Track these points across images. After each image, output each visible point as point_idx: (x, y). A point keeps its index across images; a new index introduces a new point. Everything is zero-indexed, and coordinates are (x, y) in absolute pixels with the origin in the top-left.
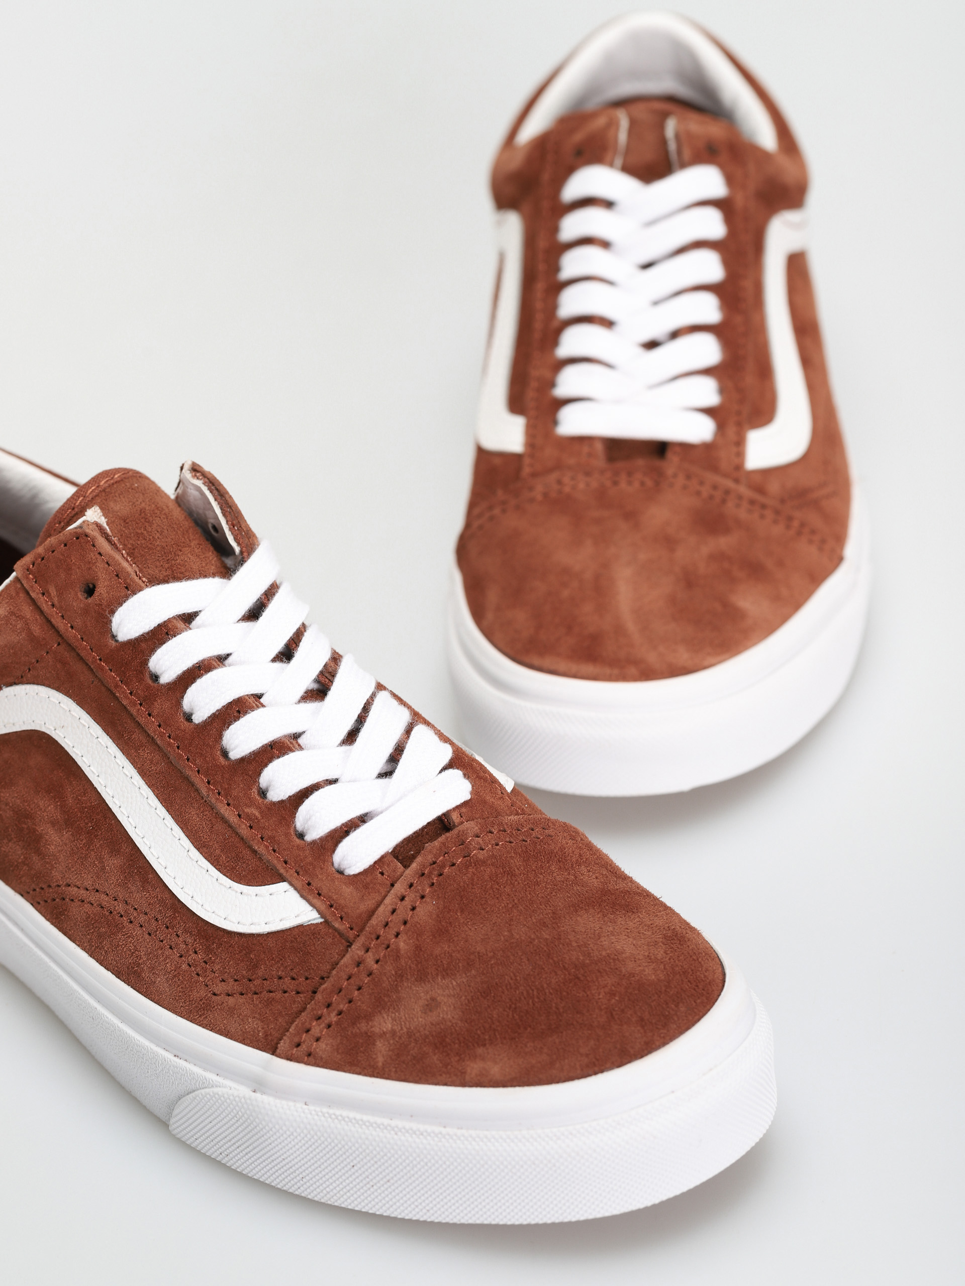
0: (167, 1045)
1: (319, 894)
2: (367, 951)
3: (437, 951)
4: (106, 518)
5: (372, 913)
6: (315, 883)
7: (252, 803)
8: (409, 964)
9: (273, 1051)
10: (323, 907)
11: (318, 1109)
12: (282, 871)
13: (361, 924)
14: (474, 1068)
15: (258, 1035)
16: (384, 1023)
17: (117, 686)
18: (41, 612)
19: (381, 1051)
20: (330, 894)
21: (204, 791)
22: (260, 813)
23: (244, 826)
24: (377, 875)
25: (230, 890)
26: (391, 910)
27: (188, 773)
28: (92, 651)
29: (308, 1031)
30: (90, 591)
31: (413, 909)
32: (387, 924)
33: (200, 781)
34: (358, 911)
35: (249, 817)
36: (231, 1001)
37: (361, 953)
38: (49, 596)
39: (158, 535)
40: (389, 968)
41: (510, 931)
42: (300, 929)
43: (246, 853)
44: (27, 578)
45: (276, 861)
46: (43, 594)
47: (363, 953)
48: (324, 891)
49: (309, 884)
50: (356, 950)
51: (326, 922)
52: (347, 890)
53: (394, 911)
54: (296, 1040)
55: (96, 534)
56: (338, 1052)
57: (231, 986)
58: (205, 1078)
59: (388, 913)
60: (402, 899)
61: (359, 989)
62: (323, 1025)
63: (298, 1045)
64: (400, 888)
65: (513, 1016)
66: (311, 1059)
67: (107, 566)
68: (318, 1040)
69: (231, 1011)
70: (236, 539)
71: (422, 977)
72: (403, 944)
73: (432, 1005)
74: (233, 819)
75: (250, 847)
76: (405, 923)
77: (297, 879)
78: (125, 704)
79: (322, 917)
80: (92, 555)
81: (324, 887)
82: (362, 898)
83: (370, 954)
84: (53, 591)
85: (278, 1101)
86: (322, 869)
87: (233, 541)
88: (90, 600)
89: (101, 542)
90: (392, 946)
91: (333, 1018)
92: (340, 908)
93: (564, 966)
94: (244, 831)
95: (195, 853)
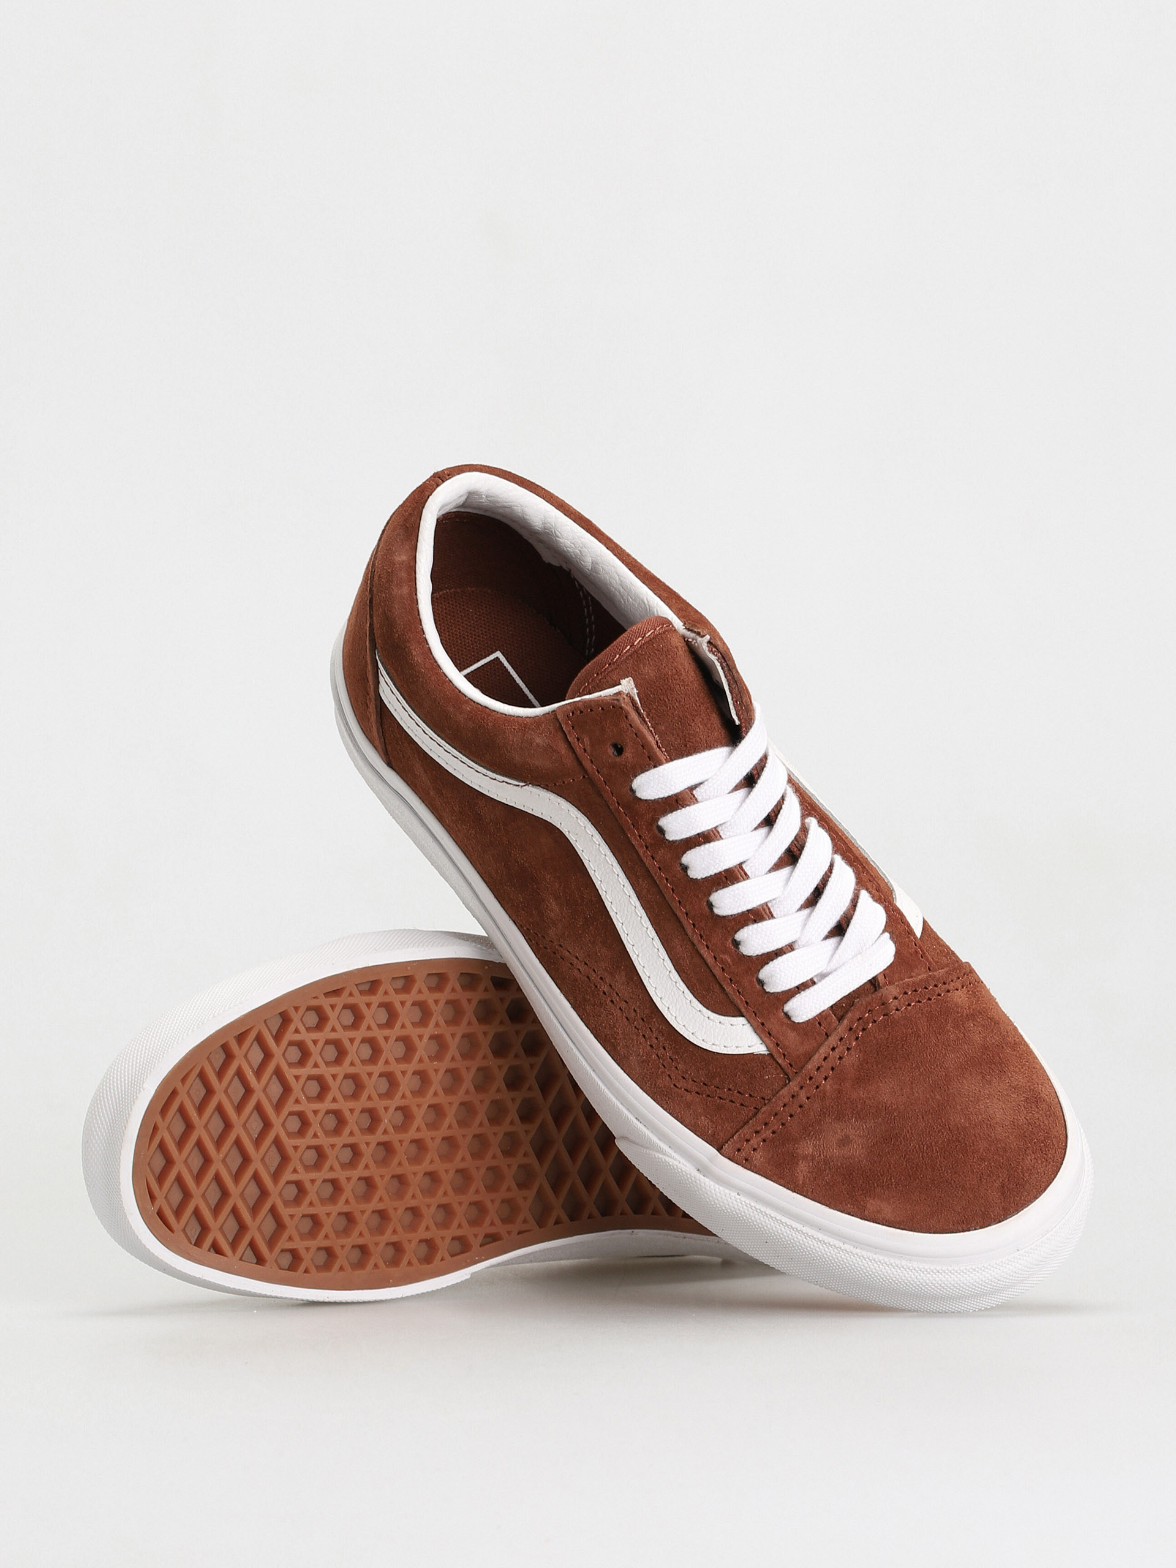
0: (631, 1108)
1: (770, 1034)
2: (801, 1088)
3: (854, 1096)
4: (637, 690)
5: (809, 1057)
6: (768, 1025)
7: (725, 951)
8: (832, 1104)
9: (719, 1149)
10: (771, 1046)
11: (747, 1202)
12: (743, 1010)
13: (799, 1063)
14: (872, 1204)
15: (708, 1132)
16: (807, 1148)
17: (629, 829)
18: (574, 752)
19: (803, 1169)
20: (778, 1036)
21: (689, 932)
22: (732, 961)
23: (718, 968)
24: (816, 1025)
25: (699, 1013)
26: (824, 1057)
27: (678, 913)
28: (613, 796)
29: (748, 1141)
30: (620, 751)
31: (840, 1058)
32: (819, 1068)
33: (687, 923)
34: (798, 1052)
35: (722, 961)
36: (689, 1097)
37: (797, 1089)
38: (583, 743)
39: (677, 704)
40: (817, 1106)
41: (912, 1089)
42: (751, 1056)
43: (717, 989)
44: (567, 724)
45: (739, 1001)
46: (578, 740)
47: (798, 1089)
48: (774, 1033)
49: (763, 1024)
50: (794, 1086)
51: (771, 1055)
52: (792, 1035)
53: (825, 1058)
54: (738, 1146)
55: (629, 708)
56: (769, 1164)
57: (690, 1085)
58: (660, 1147)
59: (821, 1060)
60: (833, 1049)
61: (791, 1116)
62: (760, 1139)
63: (739, 1150)
64: (833, 1040)
65: (906, 1165)
66: (747, 1163)
67: (635, 736)
68: (754, 1150)
69: (688, 1105)
70: (737, 715)
71: (841, 1116)
72: (828, 1086)
73: (845, 1141)
74: (710, 960)
75: (721, 986)
76: (833, 1069)
77: (754, 1020)
78: (634, 844)
79: (768, 1051)
80: (623, 725)
81: (773, 1029)
82: (802, 1043)
83: (803, 1091)
84: (586, 740)
85: (717, 1186)
86: (774, 1014)
87: (735, 715)
88: (618, 759)
89: (633, 715)
90: (821, 1088)
91: (768, 1134)
92: (784, 1048)
93: (949, 1128)
94: (717, 972)
95: (675, 975)
